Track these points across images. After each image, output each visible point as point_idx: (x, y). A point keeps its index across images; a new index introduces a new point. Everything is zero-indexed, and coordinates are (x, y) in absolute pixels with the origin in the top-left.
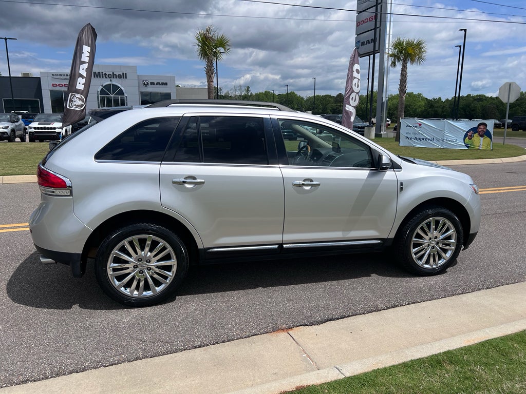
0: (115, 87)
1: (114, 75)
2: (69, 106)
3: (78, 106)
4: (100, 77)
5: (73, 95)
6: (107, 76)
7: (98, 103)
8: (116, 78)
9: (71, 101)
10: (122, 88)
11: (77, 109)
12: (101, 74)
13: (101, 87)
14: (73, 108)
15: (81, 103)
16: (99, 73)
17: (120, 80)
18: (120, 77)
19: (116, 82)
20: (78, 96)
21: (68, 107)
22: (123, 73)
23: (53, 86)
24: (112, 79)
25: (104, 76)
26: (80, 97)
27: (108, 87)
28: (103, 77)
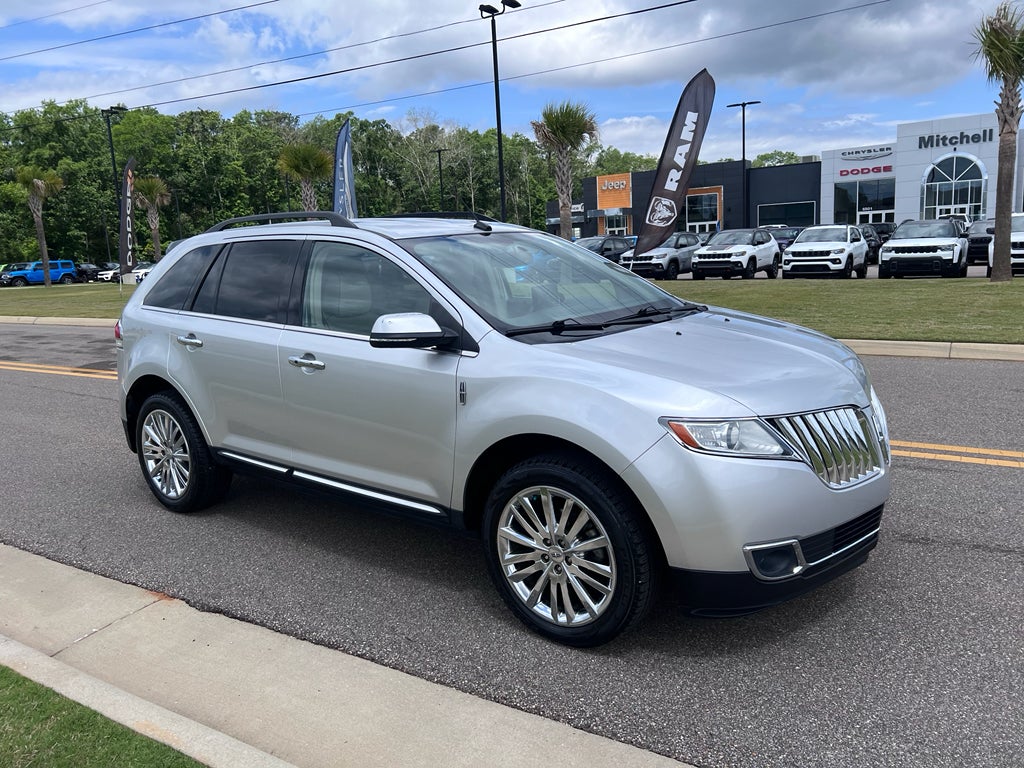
0: (963, 162)
1: (964, 138)
2: (649, 220)
3: (663, 219)
4: (932, 146)
5: (657, 200)
6: (947, 142)
7: (922, 199)
8: (968, 142)
9: (654, 210)
10: (979, 163)
11: (661, 225)
12: (935, 138)
13: (932, 166)
14: (656, 223)
15: (668, 214)
16: (931, 138)
17: (977, 144)
18: (976, 138)
19: (965, 151)
20: (666, 202)
21: (647, 222)
22: (985, 131)
23: (841, 175)
24: (958, 146)
25: (941, 142)
26: (668, 204)
27: (946, 164)
28: (938, 145)
